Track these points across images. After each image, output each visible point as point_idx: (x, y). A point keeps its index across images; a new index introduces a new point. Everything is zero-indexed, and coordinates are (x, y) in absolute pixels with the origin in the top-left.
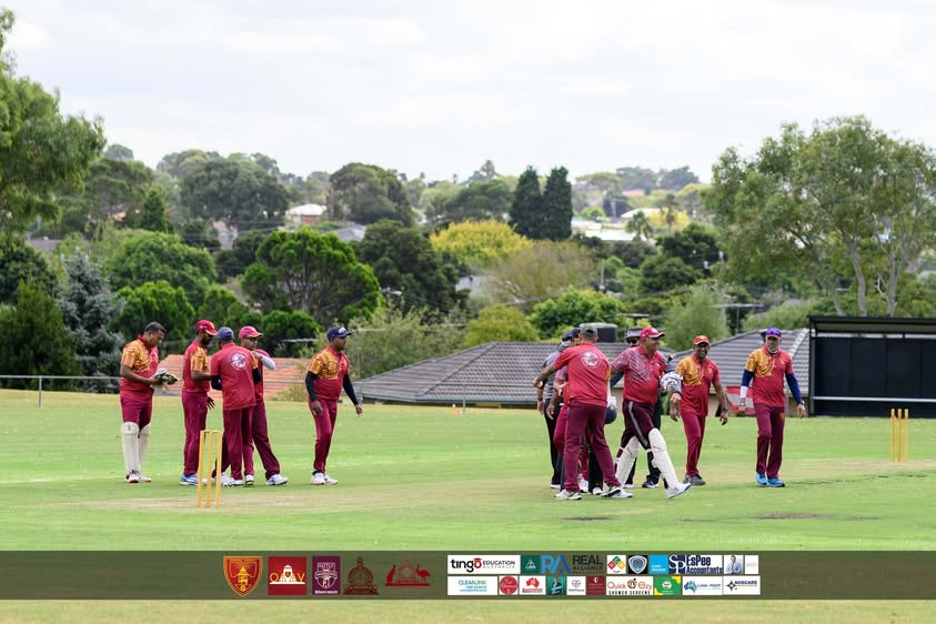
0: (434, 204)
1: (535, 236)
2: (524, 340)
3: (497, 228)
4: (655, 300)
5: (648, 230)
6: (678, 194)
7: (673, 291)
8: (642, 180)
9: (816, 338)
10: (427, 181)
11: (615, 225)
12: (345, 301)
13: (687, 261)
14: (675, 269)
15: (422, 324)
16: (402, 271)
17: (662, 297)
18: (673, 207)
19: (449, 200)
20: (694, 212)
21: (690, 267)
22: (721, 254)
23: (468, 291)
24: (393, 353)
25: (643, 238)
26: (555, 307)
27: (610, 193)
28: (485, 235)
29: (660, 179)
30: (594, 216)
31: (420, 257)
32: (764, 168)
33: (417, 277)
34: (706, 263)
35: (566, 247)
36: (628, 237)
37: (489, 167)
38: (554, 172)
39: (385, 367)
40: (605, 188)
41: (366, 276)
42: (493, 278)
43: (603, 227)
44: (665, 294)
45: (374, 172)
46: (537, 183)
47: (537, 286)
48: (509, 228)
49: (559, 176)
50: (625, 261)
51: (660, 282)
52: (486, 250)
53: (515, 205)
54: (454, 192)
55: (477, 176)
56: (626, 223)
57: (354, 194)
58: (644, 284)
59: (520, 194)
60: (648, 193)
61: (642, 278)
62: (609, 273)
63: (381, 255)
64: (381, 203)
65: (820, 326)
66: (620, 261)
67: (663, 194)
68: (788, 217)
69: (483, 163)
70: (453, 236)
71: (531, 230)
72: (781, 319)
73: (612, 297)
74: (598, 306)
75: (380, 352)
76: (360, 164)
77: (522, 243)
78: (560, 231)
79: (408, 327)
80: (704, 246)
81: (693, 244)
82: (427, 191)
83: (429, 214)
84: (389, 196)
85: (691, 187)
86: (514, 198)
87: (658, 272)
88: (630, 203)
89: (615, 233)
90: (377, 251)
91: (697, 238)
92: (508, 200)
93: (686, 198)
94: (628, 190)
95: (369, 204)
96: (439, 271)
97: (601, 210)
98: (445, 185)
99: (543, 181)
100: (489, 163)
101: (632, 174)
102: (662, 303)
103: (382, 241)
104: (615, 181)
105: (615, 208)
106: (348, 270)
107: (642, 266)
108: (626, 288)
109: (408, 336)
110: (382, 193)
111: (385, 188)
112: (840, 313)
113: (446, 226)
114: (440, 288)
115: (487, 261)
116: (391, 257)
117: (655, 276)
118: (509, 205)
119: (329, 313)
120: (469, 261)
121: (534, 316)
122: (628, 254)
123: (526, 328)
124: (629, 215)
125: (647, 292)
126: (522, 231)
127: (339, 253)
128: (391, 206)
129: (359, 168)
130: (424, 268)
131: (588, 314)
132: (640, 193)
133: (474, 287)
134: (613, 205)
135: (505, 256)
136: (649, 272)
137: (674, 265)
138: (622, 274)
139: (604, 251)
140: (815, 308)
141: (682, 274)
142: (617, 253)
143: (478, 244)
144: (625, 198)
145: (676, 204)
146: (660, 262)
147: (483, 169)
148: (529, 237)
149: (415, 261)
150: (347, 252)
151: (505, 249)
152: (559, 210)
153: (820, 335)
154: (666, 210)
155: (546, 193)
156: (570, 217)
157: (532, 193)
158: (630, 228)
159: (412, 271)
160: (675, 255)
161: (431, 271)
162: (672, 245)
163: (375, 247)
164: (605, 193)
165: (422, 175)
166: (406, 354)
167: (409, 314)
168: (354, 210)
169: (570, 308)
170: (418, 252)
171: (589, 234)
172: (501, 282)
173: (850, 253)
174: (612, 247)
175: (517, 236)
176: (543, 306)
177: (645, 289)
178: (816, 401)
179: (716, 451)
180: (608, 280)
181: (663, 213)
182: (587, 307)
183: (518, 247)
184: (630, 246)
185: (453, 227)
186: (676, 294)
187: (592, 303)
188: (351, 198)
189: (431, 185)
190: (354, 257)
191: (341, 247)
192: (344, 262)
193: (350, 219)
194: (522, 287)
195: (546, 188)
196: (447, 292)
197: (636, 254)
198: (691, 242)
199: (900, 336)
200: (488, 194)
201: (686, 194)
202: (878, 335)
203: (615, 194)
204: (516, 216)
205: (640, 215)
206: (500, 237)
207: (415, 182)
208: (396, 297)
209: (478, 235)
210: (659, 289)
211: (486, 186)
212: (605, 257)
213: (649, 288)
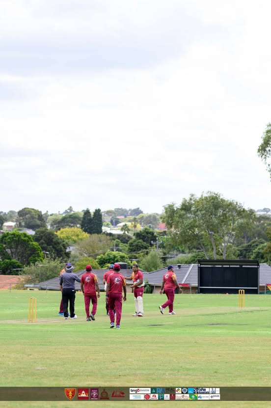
0: (53, 222)
1: (90, 233)
2: (95, 268)
3: (77, 229)
4: (135, 254)
5: (128, 230)
6: (137, 217)
7: (140, 251)
8: (124, 213)
9: (200, 267)
10: (49, 213)
11: (115, 228)
12: (30, 255)
13: (144, 241)
14: (140, 244)
15: (60, 263)
16: (48, 245)
17: (136, 253)
18: (136, 223)
19: (59, 220)
20: (142, 224)
21: (145, 243)
22: (157, 238)
23: (70, 252)
24: (50, 273)
25: (126, 232)
26: (104, 257)
27: (113, 217)
28: (73, 232)
29: (129, 212)
30: (107, 225)
31: (54, 240)
32: (182, 209)
33: (54, 247)
34: (152, 242)
35: (103, 237)
36: (122, 233)
37: (71, 209)
38: (96, 210)
39: (48, 278)
40: (111, 215)
41: (35, 247)
42: (77, 247)
43: (111, 229)
44: (138, 252)
45: (33, 211)
46: (90, 214)
47: (93, 250)
48: (81, 230)
49: (98, 212)
50: (121, 241)
51: (134, 248)
52: (73, 237)
53: (83, 222)
54: (60, 217)
55: (66, 212)
56: (120, 228)
57: (26, 219)
58: (129, 249)
59: (84, 218)
60: (125, 217)
61: (129, 247)
62: (117, 245)
63: (40, 240)
64: (35, 221)
65: (201, 263)
66: (119, 241)
67: (132, 218)
68: (192, 227)
69: (69, 207)
70: (62, 233)
71: (88, 230)
73: (122, 254)
74: (119, 257)
75: (46, 273)
76: (28, 208)
77: (86, 235)
78: (99, 231)
79: (56, 264)
80: (150, 236)
81: (146, 235)
82: (50, 217)
83: (52, 225)
84: (38, 219)
85: (141, 215)
86: (82, 219)
87: (134, 245)
88: (119, 221)
89: (117, 231)
90: (40, 238)
91: (147, 233)
92: (79, 220)
93: (139, 219)
94: (118, 216)
95: (31, 222)
96: (61, 245)
97: (110, 223)
98: (56, 215)
99: (92, 214)
100: (71, 207)
101: (120, 211)
102: (137, 255)
103: (42, 235)
104: (114, 213)
105: (115, 223)
106: (29, 244)
107: (128, 243)
108: (123, 250)
109: (56, 267)
110: (36, 218)
111: (37, 216)
112: (208, 259)
113: (59, 229)
114: (62, 251)
115: (75, 242)
116: (44, 240)
117: (133, 246)
118: (80, 222)
119: (24, 260)
120: (70, 242)
121: (97, 260)
122: (123, 239)
123: (96, 264)
124: (122, 224)
126: (85, 231)
127: (26, 238)
128: (39, 222)
129: (28, 210)
130: (55, 244)
131: (116, 259)
132: (123, 217)
133: (71, 249)
134: (114, 221)
135: (81, 239)
136: (131, 245)
137: (139, 242)
138: (122, 246)
139: (114, 238)
141: (142, 245)
142: (118, 238)
143: (70, 235)
144: (118, 219)
145: (137, 221)
146: (135, 241)
147: (69, 209)
148: (88, 233)
149: (52, 241)
150: (30, 238)
151: (80, 237)
152: (98, 223)
153: (202, 266)
154: (133, 223)
155: (93, 218)
156: (102, 226)
157: (89, 218)
158: (122, 229)
159: (51, 245)
160: (140, 239)
161: (58, 245)
162: (138, 235)
163: (39, 237)
164: (111, 217)
165: (47, 212)
166: (56, 273)
167: (56, 260)
168: (26, 223)
169: (108, 258)
170: (53, 238)
171: (109, 232)
172: (80, 249)
173: (210, 238)
174: (116, 236)
175: (84, 233)
176: (99, 257)
177: (130, 251)
178: (200, 288)
180: (117, 248)
181: (132, 224)
182: (115, 257)
183: (85, 236)
184: (122, 236)
185: (62, 230)
186: (141, 252)
187: (117, 255)
189: (51, 215)
190: (33, 240)
191: (28, 237)
192: (28, 241)
193: (25, 227)
194: (87, 250)
195: (94, 215)
196: (64, 252)
197: (125, 239)
198: (145, 234)
199: (229, 266)
200: (72, 218)
201: (139, 217)
202: (221, 266)
203: (114, 217)
204: (82, 226)
205: (126, 225)
206: (78, 233)
207: (45, 214)
208: (47, 254)
209: (70, 232)
210: (134, 251)
211: (71, 215)
212: (114, 240)
213: (131, 250)
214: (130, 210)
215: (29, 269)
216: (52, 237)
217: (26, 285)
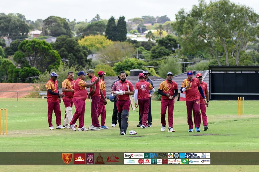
0: (79, 30)
1: (114, 40)
2: (111, 76)
3: (101, 37)
4: (156, 61)
5: (153, 37)
6: (163, 25)
7: (162, 58)
8: (150, 20)
9: (212, 73)
10: (76, 22)
11: (142, 36)
12: (49, 63)
13: (167, 48)
14: (162, 50)
15: (76, 71)
16: (69, 53)
17: (158, 60)
18: (161, 29)
19: (84, 28)
20: (169, 31)
21: (167, 50)
22: (178, 45)
23: (91, 59)
25: (151, 40)
26: (121, 64)
27: (140, 25)
28: (97, 40)
29: (157, 20)
30: (134, 33)
31: (75, 48)
32: (193, 16)
33: (74, 55)
34: (173, 48)
35: (125, 43)
36: (146, 40)
37: (98, 16)
38: (120, 18)
40: (138, 23)
41: (56, 55)
42: (100, 55)
43: (137, 36)
44: (159, 59)
45: (58, 19)
46: (115, 22)
47: (115, 57)
48: (105, 37)
49: (122, 19)
50: (145, 48)
51: (157, 55)
52: (97, 45)
53: (107, 30)
54: (85, 26)
55: (94, 19)
56: (145, 35)
57: (52, 26)
58: (152, 56)
59: (109, 26)
60: (153, 24)
61: (151, 54)
62: (140, 52)
63: (62, 47)
64: (61, 29)
65: (213, 69)
66: (143, 48)
67: (158, 25)
68: (202, 32)
70: (86, 40)
71: (113, 38)
72: (199, 67)
73: (141, 61)
74: (136, 64)
76: (54, 16)
77: (109, 42)
78: (123, 38)
80: (173, 42)
82: (76, 25)
83: (77, 33)
84: (64, 27)
85: (167, 22)
86: (107, 27)
87: (156, 52)
88: (147, 28)
89: (141, 38)
91: (170, 40)
92: (105, 27)
94: (145, 23)
95: (57, 30)
96: (81, 52)
97: (137, 31)
98: (83, 23)
99: (116, 21)
101: (147, 18)
102: (158, 62)
103: (63, 42)
104: (141, 21)
105: (141, 30)
106: (50, 52)
107: (151, 50)
108: (145, 57)
110: (62, 26)
111: (63, 25)
112: (220, 65)
113: (83, 37)
114: (82, 58)
115: (98, 49)
116: (65, 48)
117: (156, 53)
118: (105, 29)
119: (44, 68)
120: (92, 49)
121: (115, 67)
122: (146, 46)
123: (112, 71)
124: (146, 32)
125: (153, 59)
126: (109, 38)
127: (46, 47)
128: (64, 30)
129: (53, 18)
130: (76, 51)
131: (133, 67)
132: (150, 25)
133: (94, 58)
134: (141, 29)
135: (104, 47)
136: (154, 52)
137: (162, 49)
138: (145, 53)
139: (138, 45)
140: (211, 63)
141: (165, 52)
142: (143, 45)
143: (94, 43)
144: (145, 26)
145: (163, 28)
146: (157, 48)
147: (96, 17)
148: (112, 40)
149: (73, 49)
150: (49, 46)
151: (104, 45)
152: (122, 31)
153: (213, 72)
154: (159, 30)
155: (118, 25)
156: (126, 33)
157: (113, 25)
158: (147, 36)
159: (72, 53)
160: (162, 46)
161: (79, 52)
162: (161, 42)
163: (60, 44)
164: (138, 25)
165: (75, 20)
167: (71, 67)
168: (51, 32)
169: (126, 65)
170: (74, 46)
171: (133, 39)
172: (103, 56)
173: (223, 44)
174: (141, 43)
175: (108, 40)
176: (117, 64)
178: (212, 95)
179: (179, 113)
180: (140, 55)
181: (158, 31)
182: (132, 64)
183: (108, 44)
184: (147, 43)
185: (86, 37)
186: (163, 59)
187: (134, 63)
188: (51, 28)
189: (78, 23)
190: (52, 48)
191: (47, 45)
192: (48, 50)
193: (50, 35)
194: (110, 58)
195: (118, 23)
196: (84, 60)
197: (149, 46)
198: (168, 41)
199: (240, 72)
200: (98, 26)
201: (166, 25)
202: (233, 72)
203: (141, 25)
204: (107, 33)
205: (150, 32)
206: (102, 40)
207: (72, 22)
208: (67, 62)
209: (94, 40)
210: (157, 57)
211: (97, 23)
212: (138, 47)
213: (154, 57)
214: (157, 17)
215: (44, 76)
216: (74, 45)
217: (41, 93)
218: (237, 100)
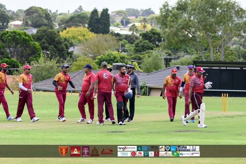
0: (61, 21)
1: (97, 32)
3: (83, 30)
4: (139, 55)
5: (137, 30)
6: (148, 18)
7: (145, 52)
8: (135, 13)
10: (58, 13)
11: (125, 29)
12: (30, 55)
13: (150, 42)
14: (146, 44)
15: (56, 63)
16: (49, 45)
17: (142, 54)
18: (146, 23)
19: (67, 19)
20: (153, 24)
21: (151, 44)
22: (162, 39)
23: (73, 52)
24: (46, 73)
25: (135, 33)
26: (104, 57)
27: (123, 17)
28: (79, 32)
29: (141, 12)
30: (117, 26)
31: (56, 40)
32: (178, 9)
33: (55, 47)
34: (157, 42)
35: (108, 36)
36: (130, 33)
37: (80, 8)
39: (43, 79)
41: (37, 46)
42: (82, 47)
43: (121, 29)
44: (143, 53)
45: (39, 9)
46: (98, 14)
47: (98, 50)
48: (87, 29)
49: (105, 11)
50: (129, 41)
51: (140, 49)
52: (79, 37)
53: (90, 22)
54: (68, 17)
55: (76, 11)
56: (129, 28)
57: (33, 17)
58: (135, 49)
59: (91, 18)
60: (137, 17)
61: (135, 47)
62: (123, 46)
63: (42, 39)
64: (43, 20)
65: (197, 64)
66: (126, 41)
67: (142, 18)
68: (186, 26)
70: (68, 32)
71: (95, 30)
73: (124, 54)
74: (119, 57)
75: (42, 73)
76: (35, 7)
77: (92, 35)
78: (106, 31)
79: (52, 64)
80: (156, 36)
81: (153, 35)
82: (58, 17)
83: (59, 25)
84: (45, 18)
85: (152, 16)
86: (89, 19)
87: (140, 45)
88: (130, 21)
89: (125, 31)
90: (41, 37)
91: (154, 34)
93: (150, 19)
94: (130, 16)
95: (38, 21)
96: (63, 44)
97: (120, 23)
98: (65, 14)
101: (131, 11)
102: (141, 56)
103: (43, 34)
104: (125, 13)
105: (125, 23)
106: (30, 44)
107: (134, 44)
108: (129, 51)
109: (52, 67)
110: (43, 17)
111: (44, 15)
112: (204, 60)
113: (65, 29)
114: (63, 50)
115: (80, 41)
116: (46, 40)
117: (139, 47)
118: (88, 21)
119: (24, 59)
120: (73, 41)
121: (97, 60)
122: (130, 39)
123: (94, 65)
124: (130, 25)
125: (136, 52)
126: (92, 31)
127: (27, 38)
128: (46, 21)
130: (57, 43)
131: (115, 60)
132: (134, 17)
133: (75, 50)
134: (124, 21)
135: (86, 40)
136: (137, 45)
137: (145, 43)
138: (127, 46)
139: (121, 38)
140: (195, 58)
141: (148, 46)
142: (126, 39)
143: (77, 35)
144: (129, 19)
145: (147, 22)
146: (141, 42)
147: (78, 9)
148: (95, 33)
149: (54, 41)
150: (30, 37)
151: (86, 37)
152: (105, 23)
155: (101, 17)
156: (109, 26)
157: (96, 17)
158: (130, 29)
159: (53, 45)
160: (146, 39)
161: (60, 44)
162: (145, 36)
163: (40, 36)
164: (121, 17)
165: (57, 11)
166: (51, 74)
167: (52, 60)
168: (33, 23)
169: (109, 58)
170: (56, 38)
171: (116, 32)
172: (84, 49)
173: (208, 39)
174: (124, 37)
175: (90, 32)
176: (99, 57)
177: (135, 51)
179: (161, 108)
180: (122, 48)
181: (142, 24)
182: (115, 58)
183: (91, 36)
184: (130, 36)
185: (68, 29)
186: (147, 53)
187: (117, 56)
188: (32, 19)
189: (60, 14)
190: (32, 39)
191: (28, 36)
192: (29, 41)
193: (31, 26)
194: (92, 51)
195: (101, 15)
196: (66, 52)
197: (132, 39)
198: (151, 35)
199: (225, 68)
200: (81, 18)
201: (150, 18)
202: (218, 68)
203: (125, 18)
204: (90, 26)
205: (134, 25)
206: (85, 33)
207: (54, 13)
208: (47, 54)
209: (76, 32)
210: (140, 51)
212: (121, 40)
213: (137, 51)
214: (142, 10)
216: (55, 36)
218: (221, 96)
